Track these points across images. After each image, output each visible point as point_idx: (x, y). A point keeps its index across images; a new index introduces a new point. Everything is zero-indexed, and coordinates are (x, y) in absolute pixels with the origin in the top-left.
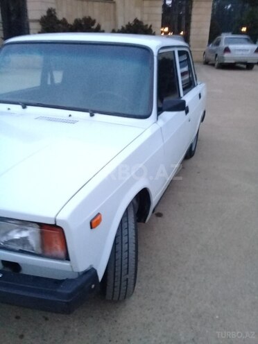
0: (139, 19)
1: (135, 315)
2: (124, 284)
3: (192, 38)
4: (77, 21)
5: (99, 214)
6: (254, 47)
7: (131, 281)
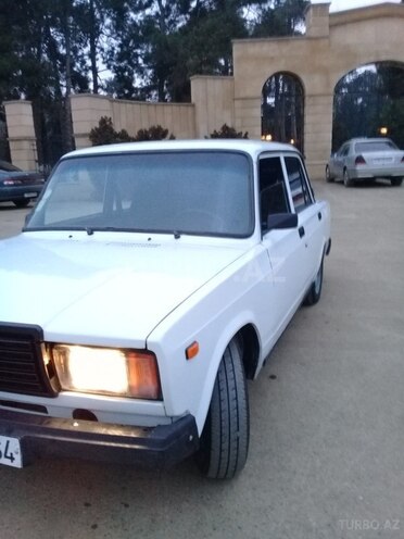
0: (229, 125)
1: (247, 499)
2: (234, 444)
3: (307, 146)
4: (141, 132)
5: (195, 342)
6: (400, 153)
7: (243, 441)
